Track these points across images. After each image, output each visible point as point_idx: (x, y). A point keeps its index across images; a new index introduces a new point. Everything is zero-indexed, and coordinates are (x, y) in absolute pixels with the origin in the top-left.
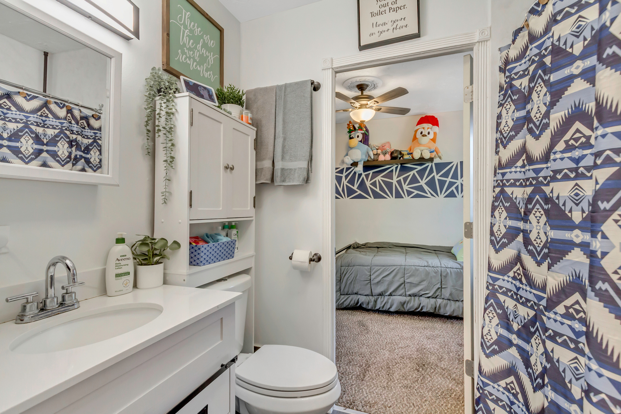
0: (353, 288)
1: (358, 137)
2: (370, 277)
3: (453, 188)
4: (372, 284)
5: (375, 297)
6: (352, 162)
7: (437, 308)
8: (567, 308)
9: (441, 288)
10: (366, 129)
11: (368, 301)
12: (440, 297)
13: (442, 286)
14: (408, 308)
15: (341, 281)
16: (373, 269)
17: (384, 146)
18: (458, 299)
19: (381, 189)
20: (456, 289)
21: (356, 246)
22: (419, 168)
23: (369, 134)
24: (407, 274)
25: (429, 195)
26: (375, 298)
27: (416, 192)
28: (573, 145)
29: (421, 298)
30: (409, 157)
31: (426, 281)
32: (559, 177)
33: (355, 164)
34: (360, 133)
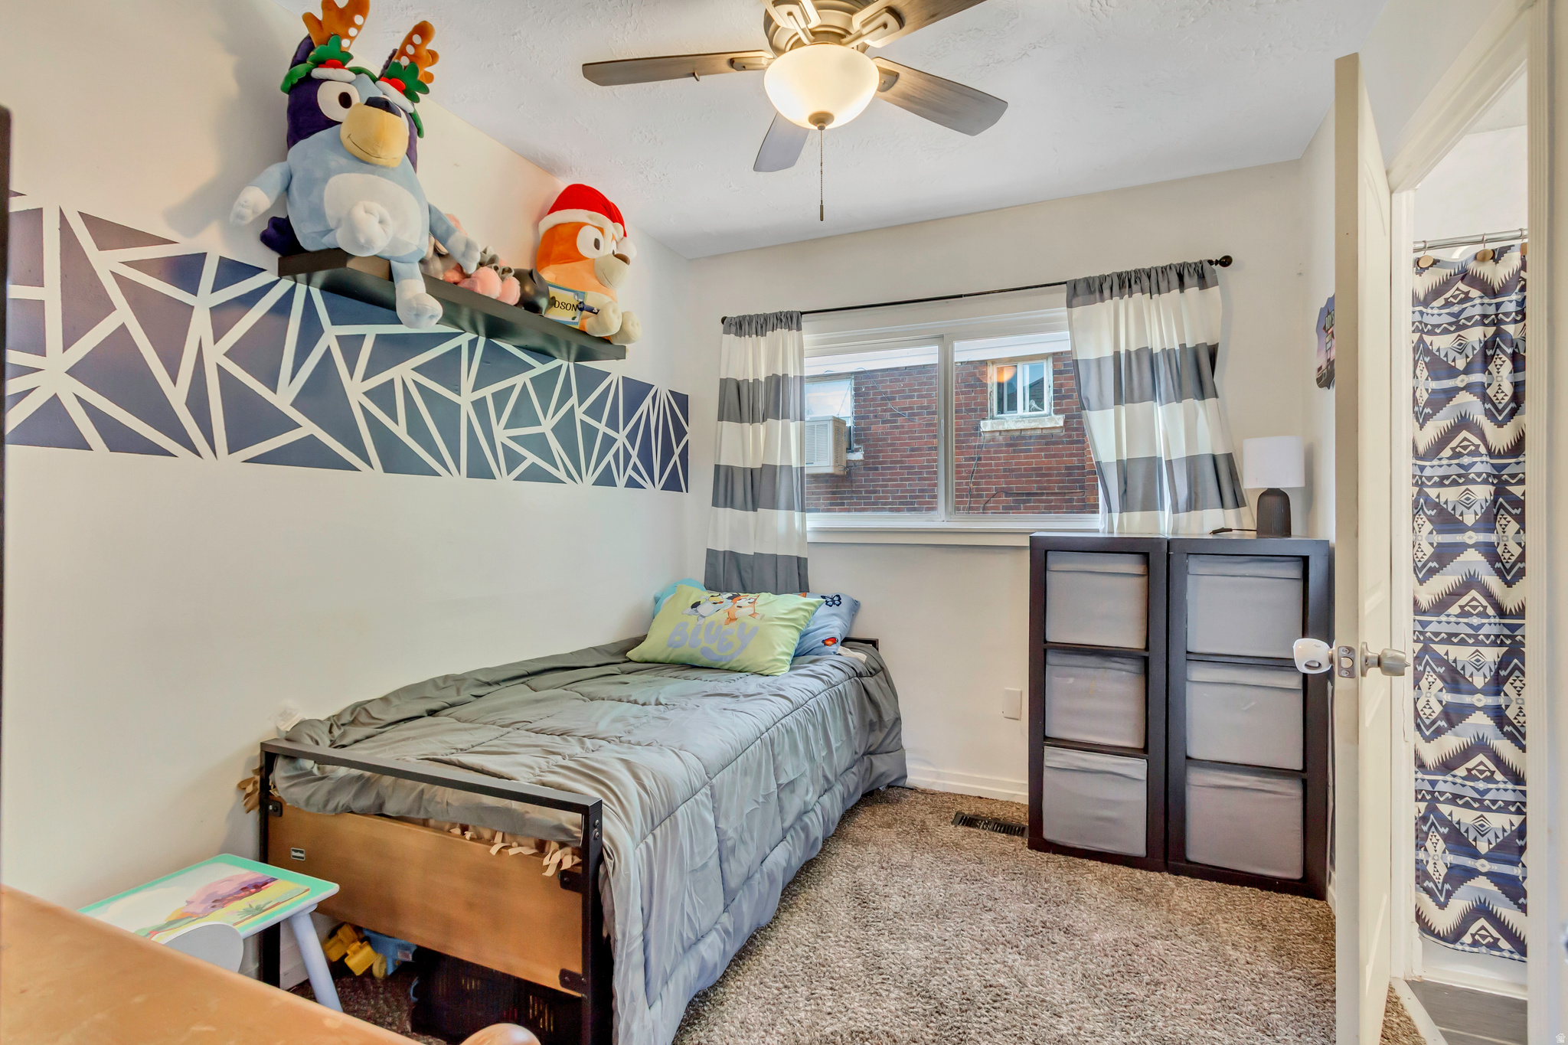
3: (610, 456)
8: (1462, 607)
22: (540, 368)
25: (561, 474)
27: (530, 458)
28: (1460, 452)
32: (1447, 482)
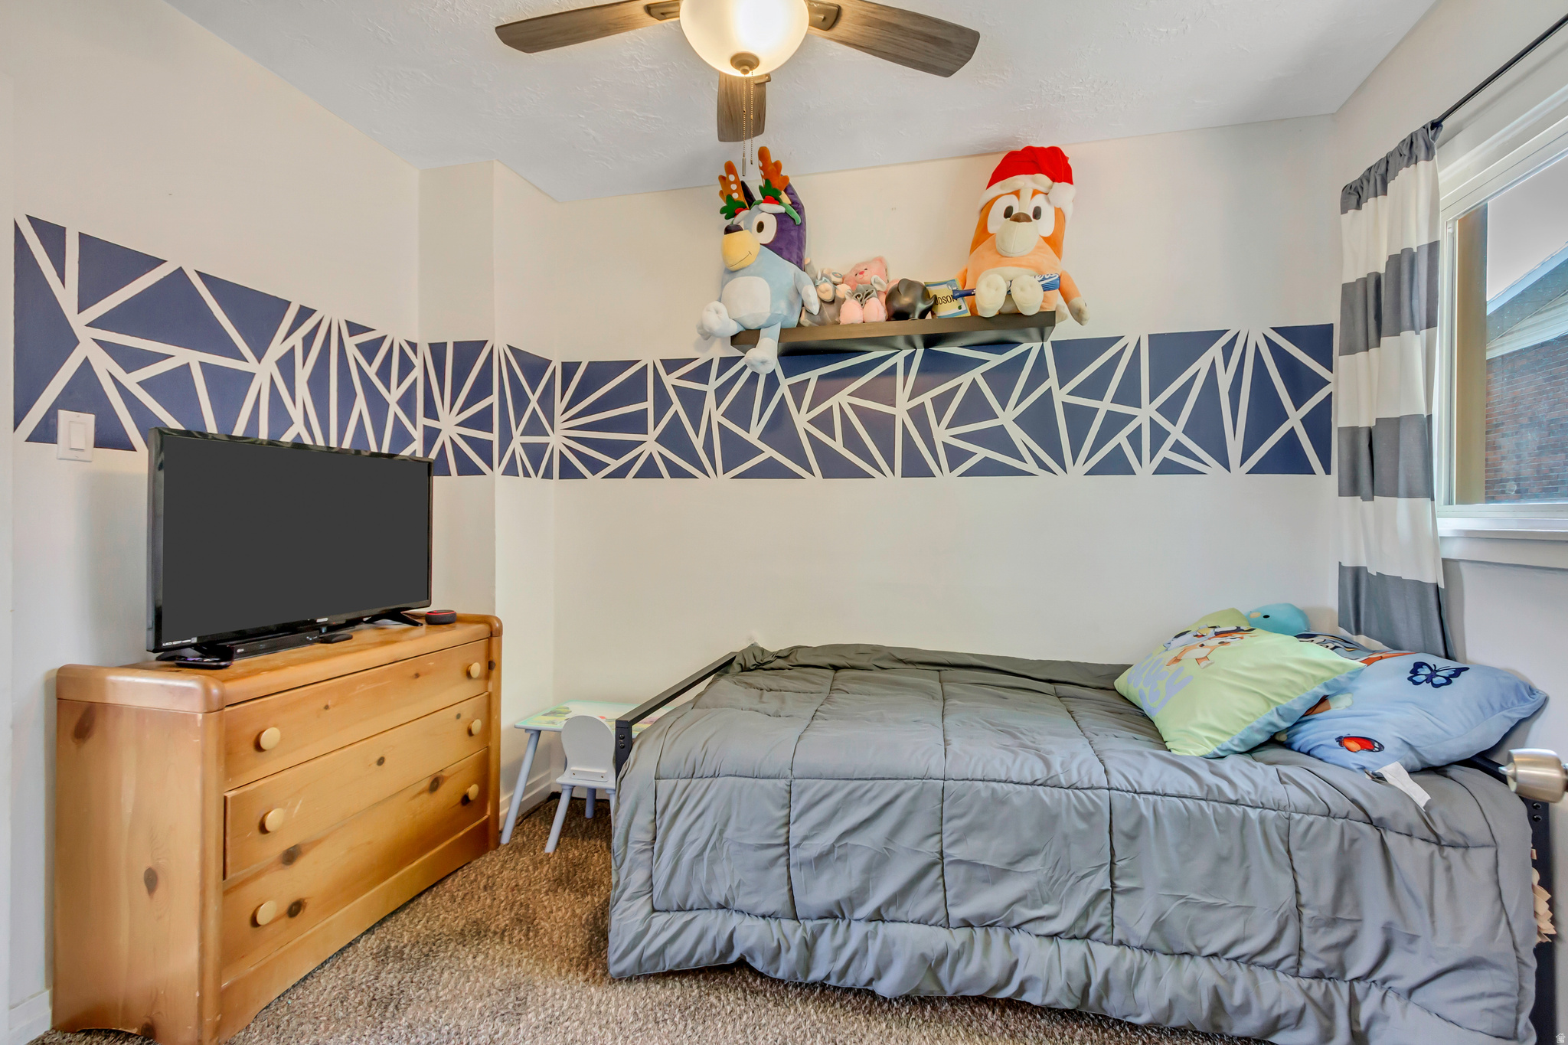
0: (708, 882)
1: (761, 227)
2: (784, 830)
3: (1121, 438)
4: (795, 865)
5: (809, 924)
6: (734, 328)
7: (1092, 990)
9: (1109, 895)
10: (795, 199)
11: (775, 944)
12: (1106, 933)
13: (1118, 883)
14: (957, 980)
15: (657, 846)
16: (801, 793)
17: (862, 273)
18: (1194, 949)
19: (852, 440)
20: (1183, 897)
21: (751, 662)
22: (995, 360)
23: (803, 219)
24: (950, 819)
25: (1031, 466)
26: (805, 930)
27: (981, 453)
29: (1019, 938)
30: (960, 308)
31: (1041, 857)
33: (746, 338)
34: (766, 213)
